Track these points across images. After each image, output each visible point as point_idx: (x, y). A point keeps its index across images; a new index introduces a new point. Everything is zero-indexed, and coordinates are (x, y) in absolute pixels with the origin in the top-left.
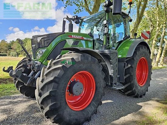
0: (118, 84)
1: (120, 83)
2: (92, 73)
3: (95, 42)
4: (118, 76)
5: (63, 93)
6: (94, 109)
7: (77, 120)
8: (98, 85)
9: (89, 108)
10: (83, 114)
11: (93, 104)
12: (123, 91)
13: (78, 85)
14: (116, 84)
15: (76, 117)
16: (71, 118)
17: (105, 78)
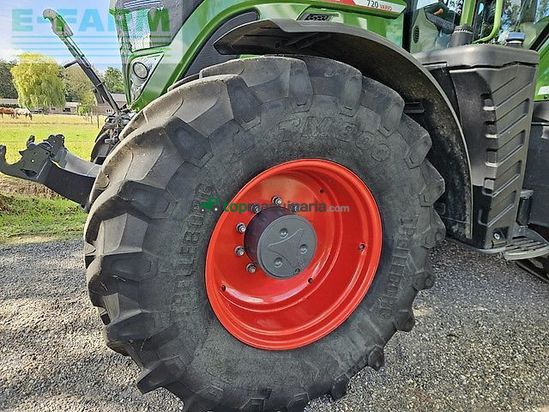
0: (516, 230)
1: (532, 227)
2: (365, 173)
3: (419, 22)
4: (525, 194)
5: (181, 266)
6: (363, 348)
7: (266, 392)
8: (398, 234)
9: (339, 343)
10: (306, 369)
11: (363, 327)
12: (539, 265)
13: (284, 230)
14: (504, 232)
15: (265, 380)
16: (238, 381)
17: (442, 199)
